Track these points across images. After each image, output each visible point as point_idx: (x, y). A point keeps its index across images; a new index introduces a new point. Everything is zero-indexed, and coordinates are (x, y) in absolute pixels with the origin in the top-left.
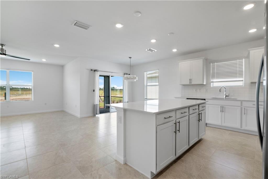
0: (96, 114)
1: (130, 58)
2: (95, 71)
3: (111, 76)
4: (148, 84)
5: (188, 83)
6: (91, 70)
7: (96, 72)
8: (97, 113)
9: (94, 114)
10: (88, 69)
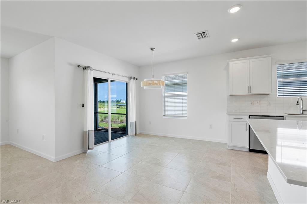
0: (89, 149)
1: (153, 49)
2: (85, 68)
3: (112, 81)
4: (167, 94)
5: (246, 92)
6: (79, 66)
7: (87, 71)
8: (90, 147)
9: (85, 149)
10: (70, 64)
